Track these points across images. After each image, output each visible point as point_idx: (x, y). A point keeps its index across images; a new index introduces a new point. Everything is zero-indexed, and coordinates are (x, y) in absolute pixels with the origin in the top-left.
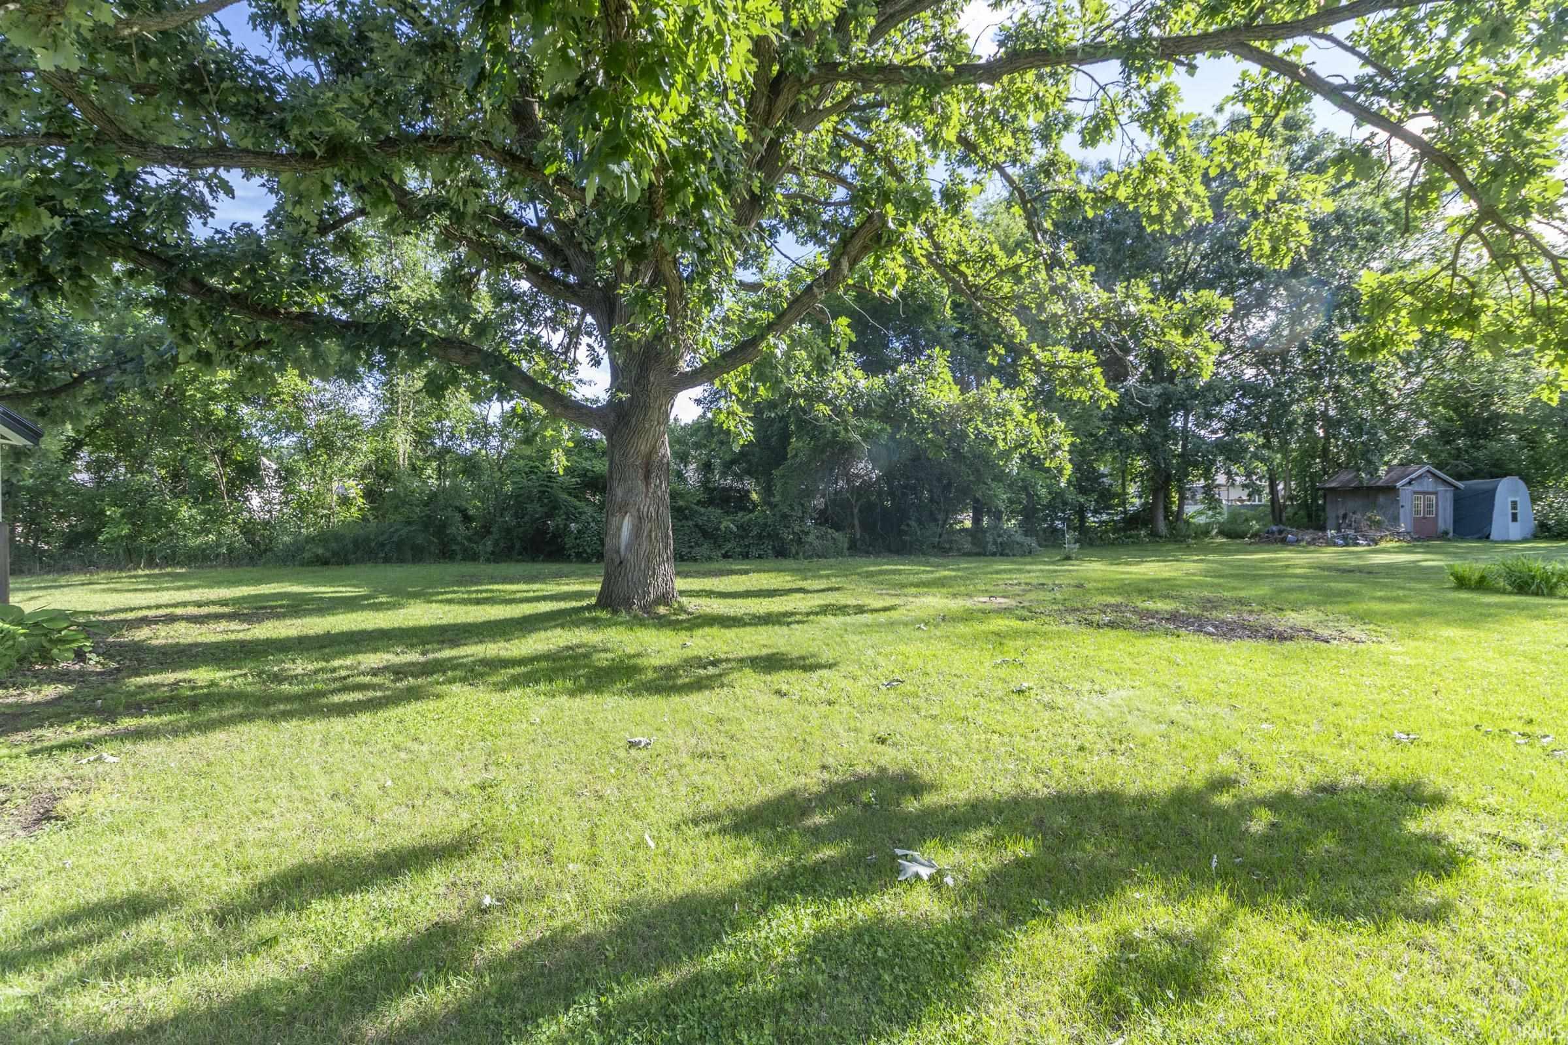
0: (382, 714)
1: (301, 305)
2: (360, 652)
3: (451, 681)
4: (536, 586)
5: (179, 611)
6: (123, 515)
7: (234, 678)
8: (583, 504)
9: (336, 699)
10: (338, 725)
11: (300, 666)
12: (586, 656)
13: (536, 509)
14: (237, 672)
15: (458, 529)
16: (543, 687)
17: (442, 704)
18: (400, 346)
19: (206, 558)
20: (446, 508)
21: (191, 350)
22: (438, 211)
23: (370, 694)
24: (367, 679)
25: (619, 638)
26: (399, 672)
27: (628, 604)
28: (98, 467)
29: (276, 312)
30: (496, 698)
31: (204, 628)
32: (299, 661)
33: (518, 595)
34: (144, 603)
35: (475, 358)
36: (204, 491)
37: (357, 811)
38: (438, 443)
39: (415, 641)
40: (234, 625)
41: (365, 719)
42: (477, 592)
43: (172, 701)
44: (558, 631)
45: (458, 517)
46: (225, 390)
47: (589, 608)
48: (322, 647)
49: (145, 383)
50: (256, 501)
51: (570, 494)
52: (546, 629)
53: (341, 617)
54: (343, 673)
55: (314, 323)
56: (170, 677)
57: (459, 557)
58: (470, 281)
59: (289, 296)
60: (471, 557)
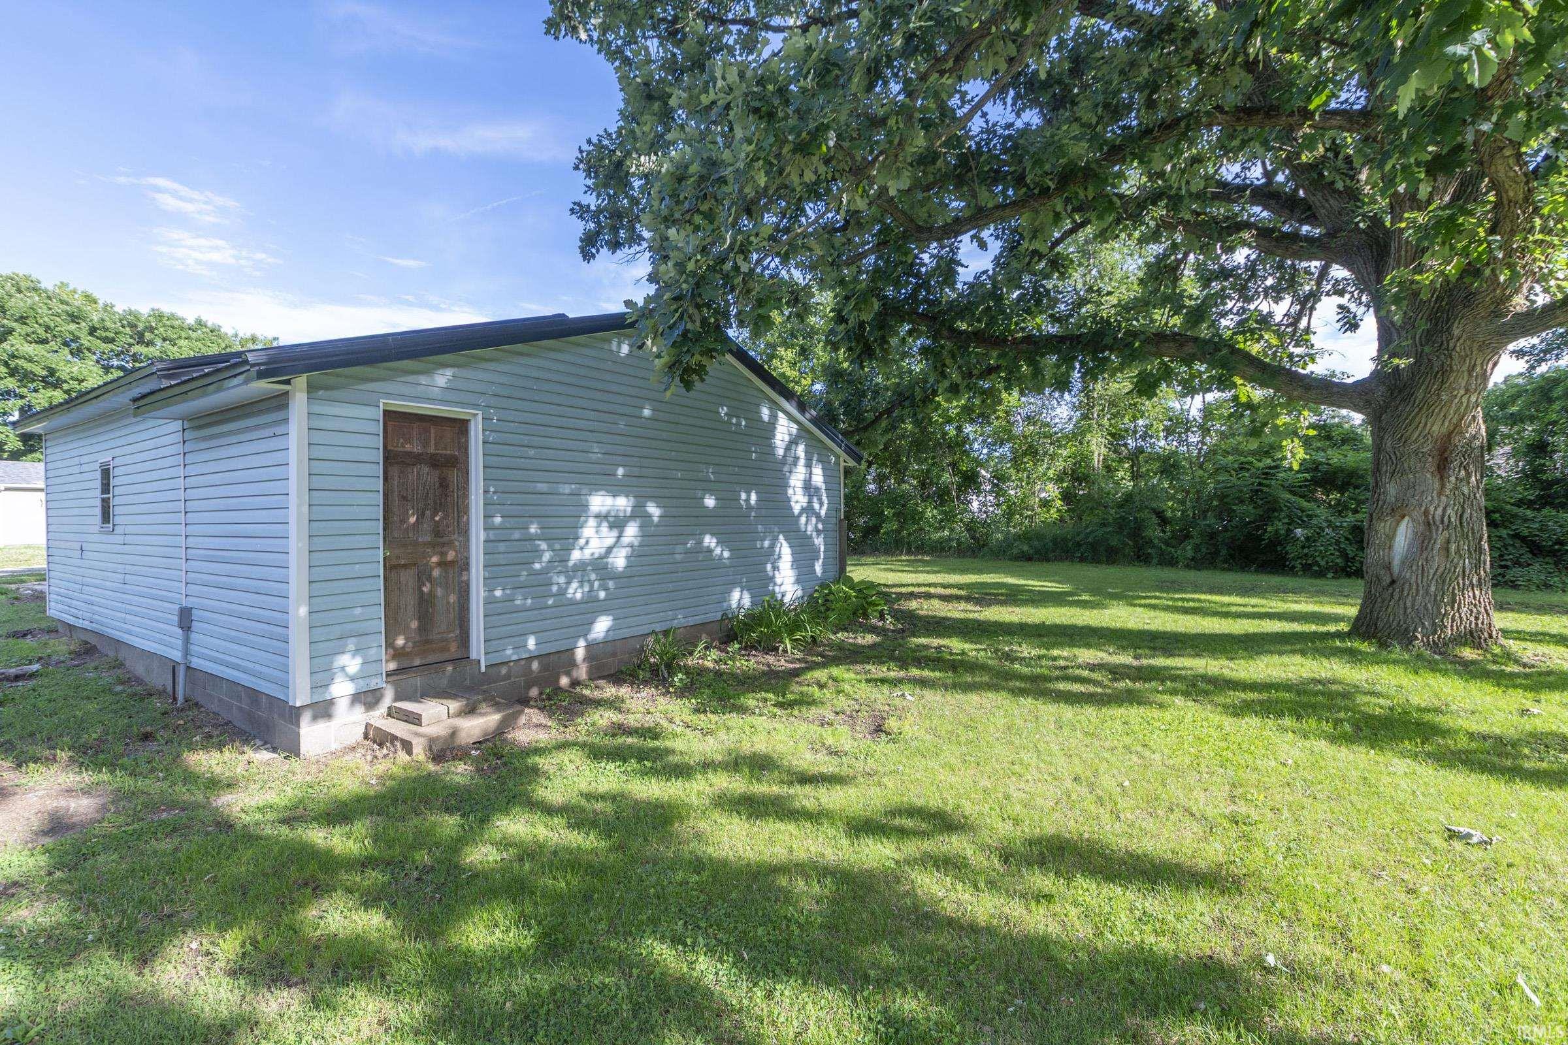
0: (1107, 712)
1: (1023, 329)
2: (1074, 646)
3: (1174, 692)
4: (1253, 601)
5: (932, 590)
6: (894, 515)
7: (978, 650)
8: (1313, 505)
9: (1061, 686)
10: (1068, 712)
11: (1026, 650)
12: (1345, 695)
13: (1247, 511)
14: (978, 646)
15: (1155, 533)
16: (1287, 721)
17: (1168, 715)
18: (1111, 350)
19: (943, 549)
20: (1140, 510)
21: (946, 384)
22: (1154, 204)
23: (1091, 689)
24: (1086, 673)
25: (1394, 682)
26: (1116, 672)
27: (1407, 640)
28: (880, 479)
29: (1005, 340)
30: (1228, 722)
31: (950, 606)
32: (1024, 646)
33: (1234, 609)
34: (910, 581)
35: (1190, 349)
36: (943, 495)
37: (1100, 801)
38: (1131, 442)
39: (1125, 643)
40: (970, 607)
41: (1090, 711)
42: (1183, 599)
43: (937, 661)
44: (1298, 659)
45: (1155, 520)
46: (958, 414)
47: (1338, 635)
48: (1040, 636)
49: (915, 415)
50: (975, 505)
51: (1294, 493)
52: (1281, 653)
53: (1052, 610)
54: (1062, 663)
55: (1035, 343)
56: (936, 642)
57: (1155, 561)
58: (1176, 269)
59: (1017, 324)
60: (1169, 562)
